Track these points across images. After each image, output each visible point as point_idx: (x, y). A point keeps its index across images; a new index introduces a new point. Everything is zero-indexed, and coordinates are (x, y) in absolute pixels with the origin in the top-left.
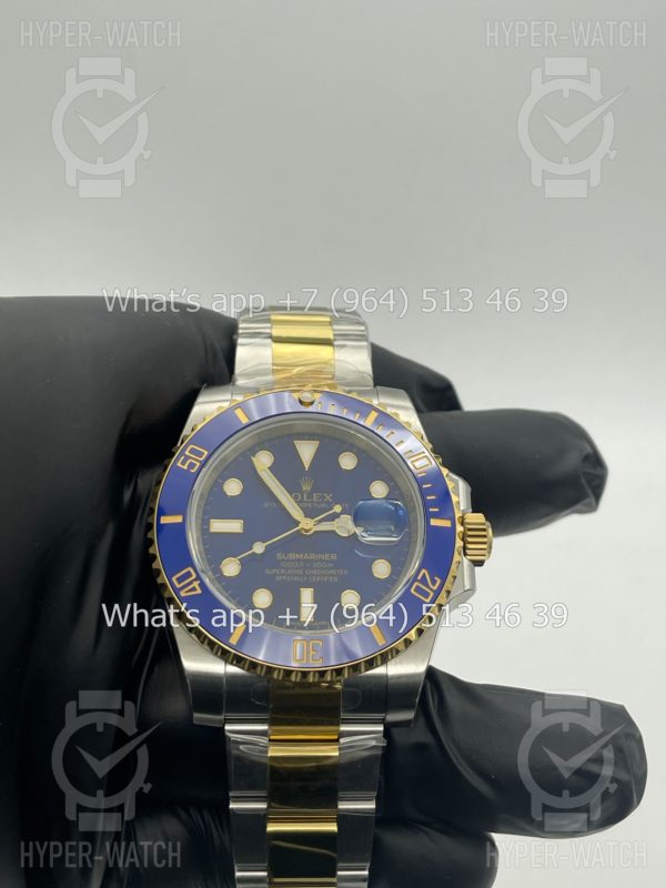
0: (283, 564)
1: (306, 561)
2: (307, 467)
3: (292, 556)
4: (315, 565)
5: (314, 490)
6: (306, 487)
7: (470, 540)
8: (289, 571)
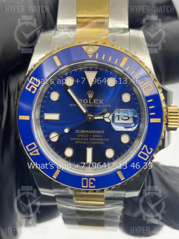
0: (78, 136)
1: (89, 134)
2: (91, 85)
3: (83, 131)
4: (94, 136)
5: (94, 98)
6: (91, 96)
7: (170, 117)
8: (81, 139)
